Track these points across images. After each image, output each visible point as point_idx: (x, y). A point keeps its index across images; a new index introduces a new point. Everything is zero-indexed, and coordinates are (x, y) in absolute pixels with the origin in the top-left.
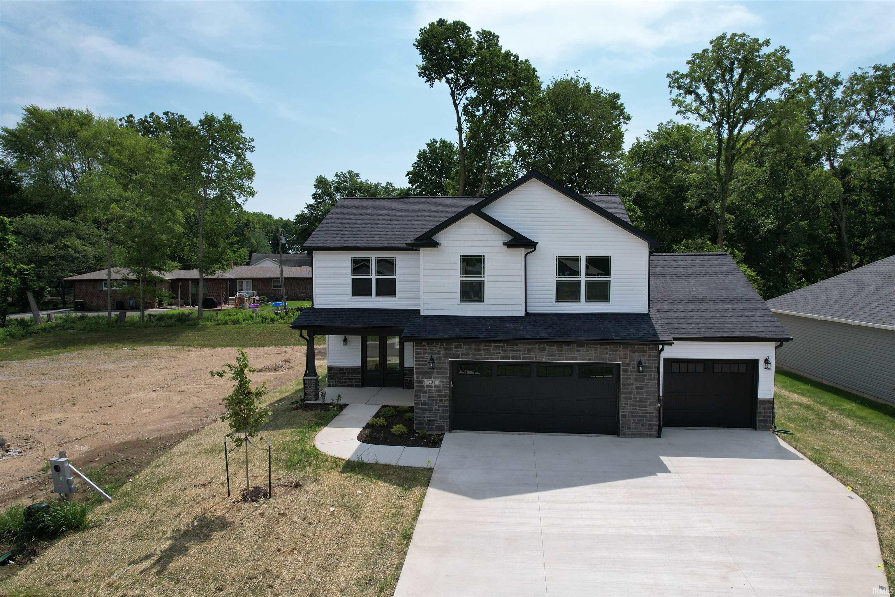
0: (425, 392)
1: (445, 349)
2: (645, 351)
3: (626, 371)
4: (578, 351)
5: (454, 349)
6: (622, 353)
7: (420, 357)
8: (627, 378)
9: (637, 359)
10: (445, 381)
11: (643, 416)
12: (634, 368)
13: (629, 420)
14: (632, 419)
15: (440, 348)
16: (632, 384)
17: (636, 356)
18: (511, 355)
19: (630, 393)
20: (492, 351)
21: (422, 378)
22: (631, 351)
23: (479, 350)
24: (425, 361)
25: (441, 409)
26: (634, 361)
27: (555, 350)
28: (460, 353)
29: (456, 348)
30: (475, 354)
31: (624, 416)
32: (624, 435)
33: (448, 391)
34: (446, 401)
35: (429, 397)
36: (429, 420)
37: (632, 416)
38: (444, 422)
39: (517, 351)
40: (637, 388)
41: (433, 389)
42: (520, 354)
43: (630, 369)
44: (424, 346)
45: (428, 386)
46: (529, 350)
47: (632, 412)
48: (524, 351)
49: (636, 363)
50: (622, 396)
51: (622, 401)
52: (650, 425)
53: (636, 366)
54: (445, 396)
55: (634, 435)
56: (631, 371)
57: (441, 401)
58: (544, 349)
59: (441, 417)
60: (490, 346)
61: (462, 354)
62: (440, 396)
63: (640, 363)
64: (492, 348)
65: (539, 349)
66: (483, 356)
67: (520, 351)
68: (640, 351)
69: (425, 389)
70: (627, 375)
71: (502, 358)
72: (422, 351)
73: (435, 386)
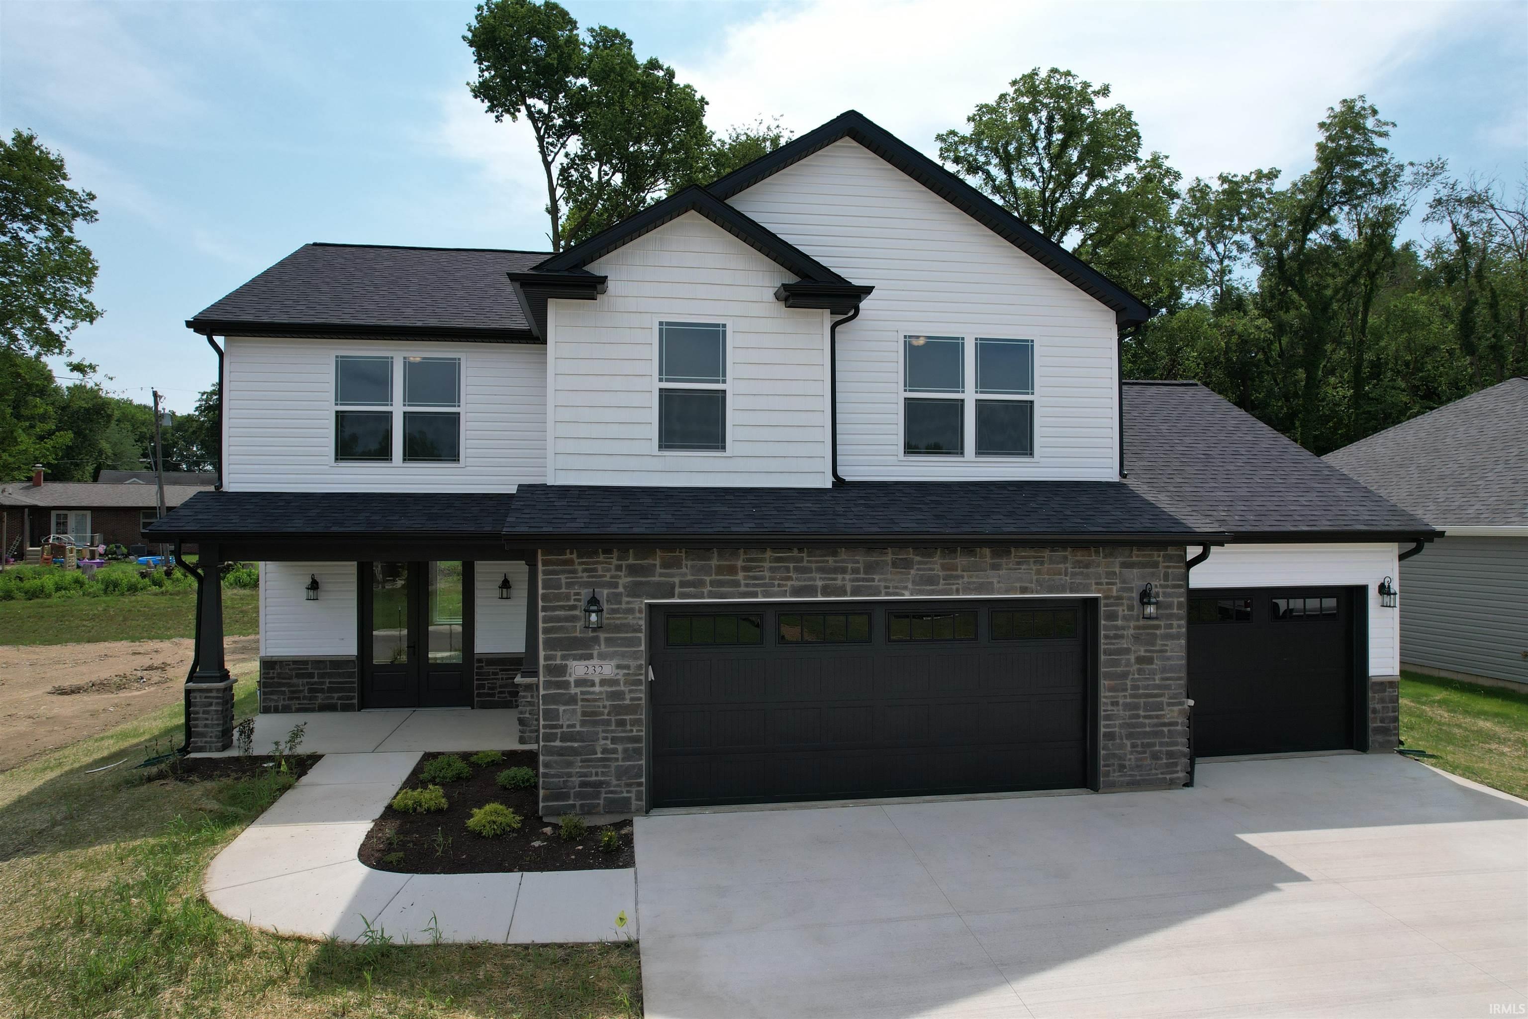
0: (573, 700)
1: (633, 570)
2: (1155, 565)
3: (1112, 616)
4: (995, 567)
5: (659, 570)
6: (1100, 570)
7: (558, 597)
8: (1117, 637)
9: (1138, 584)
10: (633, 663)
11: (1156, 734)
12: (1130, 608)
13: (1122, 746)
14: (1128, 743)
15: (619, 568)
16: (1127, 651)
17: (1136, 579)
18: (820, 583)
19: (1125, 675)
20: (767, 574)
21: (564, 657)
22: (1124, 565)
23: (732, 570)
24: (573, 608)
25: (620, 747)
26: (1131, 589)
27: (936, 564)
28: (677, 580)
29: (665, 565)
30: (721, 584)
31: (1110, 736)
32: (1113, 787)
33: (641, 693)
34: (634, 723)
35: (584, 714)
36: (583, 784)
37: (1130, 736)
38: (629, 785)
39: (835, 570)
40: (1140, 660)
41: (597, 689)
42: (845, 580)
43: (1122, 611)
44: (570, 562)
45: (580, 682)
46: (870, 568)
47: (1130, 725)
48: (855, 571)
49: (1135, 595)
50: (1104, 683)
51: (1105, 696)
52: (1170, 755)
53: (1136, 603)
54: (633, 709)
55: (1135, 785)
56: (1125, 618)
57: (621, 723)
58: (907, 564)
59: (621, 773)
60: (762, 560)
61: (683, 584)
62: (617, 710)
63: (1145, 597)
64: (767, 565)
65: (894, 565)
66: (743, 589)
67: (844, 571)
68: (1143, 565)
69: (574, 690)
70: (1117, 628)
71: (796, 592)
72: (563, 578)
73: (603, 682)
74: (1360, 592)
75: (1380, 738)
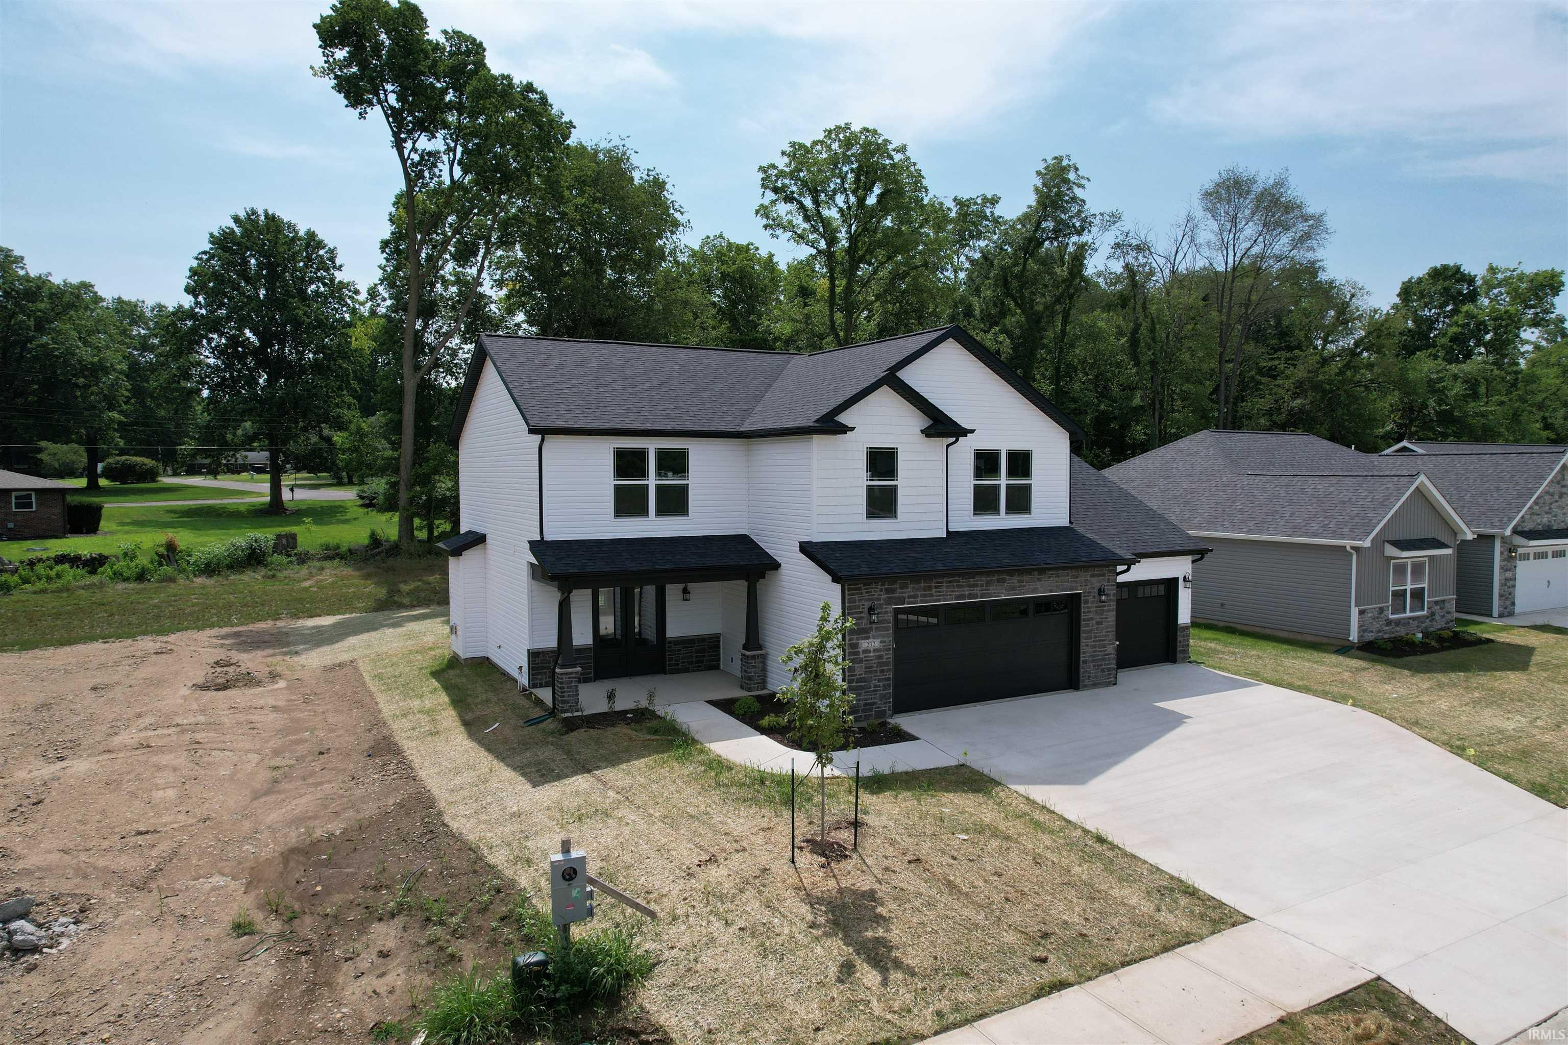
0: (861, 661)
1: (888, 591)
2: (1104, 575)
3: (1086, 602)
4: (1040, 580)
5: (899, 590)
6: (1082, 579)
7: (855, 607)
8: (1089, 612)
9: (1097, 585)
10: (886, 639)
11: (1104, 659)
12: (1094, 597)
13: (1089, 667)
14: (1092, 665)
15: (881, 590)
16: (1092, 619)
17: (1096, 583)
18: (967, 593)
19: (1091, 631)
20: (945, 589)
21: (858, 639)
22: (1092, 576)
23: (930, 588)
24: (861, 612)
25: (881, 684)
26: (1093, 588)
27: (1014, 581)
28: (906, 595)
29: (901, 588)
30: (925, 596)
31: (1085, 662)
32: (1086, 687)
33: (890, 655)
34: (888, 670)
35: (866, 668)
36: (866, 704)
37: (1093, 661)
38: (885, 703)
39: (974, 586)
40: (1098, 623)
41: (872, 654)
42: (977, 591)
43: (1090, 599)
44: (859, 589)
45: (866, 651)
46: (988, 583)
47: (1093, 656)
48: (982, 586)
49: (1096, 590)
50: (1083, 635)
51: (1083, 642)
52: (1109, 669)
53: (1096, 594)
54: (886, 664)
55: (1095, 685)
56: (1093, 603)
57: (882, 671)
58: (1004, 581)
59: (883, 697)
60: (942, 582)
61: (909, 597)
62: (881, 664)
63: (1101, 592)
64: (945, 584)
65: (998, 581)
66: (935, 598)
67: (977, 585)
68: (1099, 575)
69: (862, 656)
70: (1088, 607)
71: (957, 598)
72: (856, 597)
73: (875, 650)
74: (1176, 580)
75: (1181, 655)
